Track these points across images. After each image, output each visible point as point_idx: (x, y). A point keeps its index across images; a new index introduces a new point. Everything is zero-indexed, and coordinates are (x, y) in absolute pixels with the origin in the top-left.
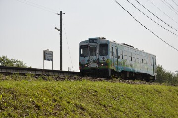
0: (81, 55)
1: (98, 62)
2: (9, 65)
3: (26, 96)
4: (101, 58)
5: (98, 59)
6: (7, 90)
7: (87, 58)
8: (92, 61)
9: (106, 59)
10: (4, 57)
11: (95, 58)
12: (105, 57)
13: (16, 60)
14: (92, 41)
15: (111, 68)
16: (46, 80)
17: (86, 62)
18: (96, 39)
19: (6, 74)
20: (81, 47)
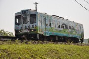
0: (16, 23)
1: (29, 28)
2: (5, 35)
3: (16, 54)
4: (31, 25)
5: (29, 26)
6: (4, 50)
7: (20, 26)
8: (24, 28)
9: (34, 26)
10: (2, 31)
11: (27, 25)
12: (34, 24)
13: (9, 32)
14: (24, 12)
15: (39, 33)
16: (27, 44)
17: (20, 29)
18: (27, 11)
19: (3, 41)
20: (17, 17)
